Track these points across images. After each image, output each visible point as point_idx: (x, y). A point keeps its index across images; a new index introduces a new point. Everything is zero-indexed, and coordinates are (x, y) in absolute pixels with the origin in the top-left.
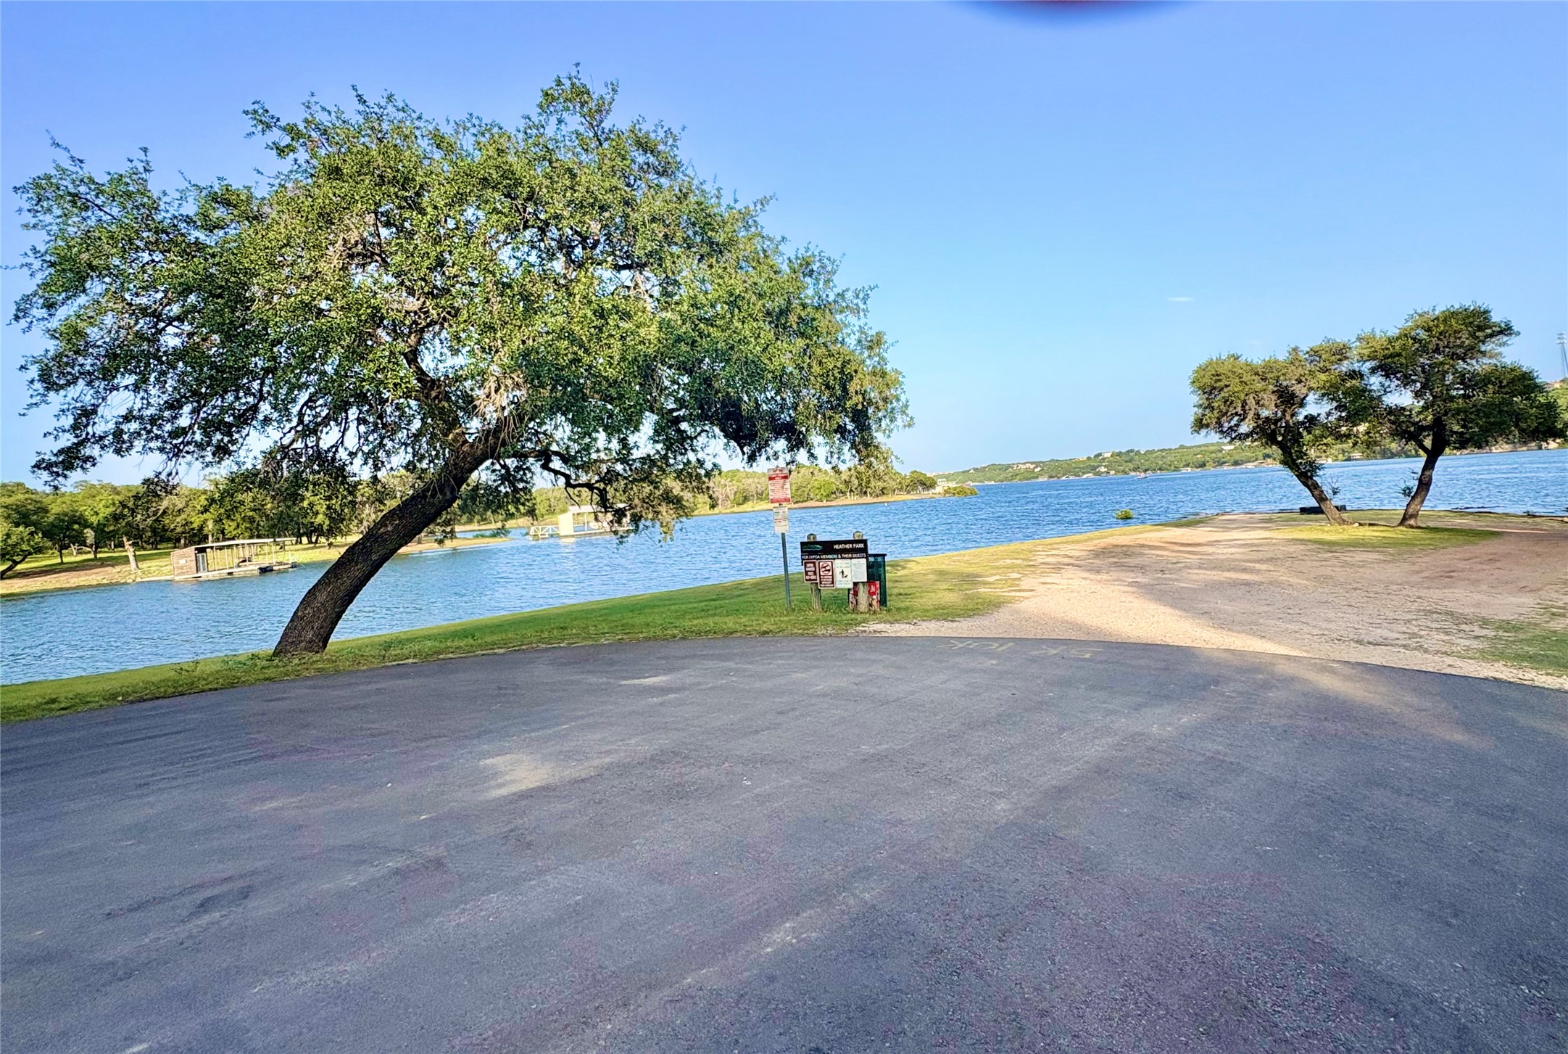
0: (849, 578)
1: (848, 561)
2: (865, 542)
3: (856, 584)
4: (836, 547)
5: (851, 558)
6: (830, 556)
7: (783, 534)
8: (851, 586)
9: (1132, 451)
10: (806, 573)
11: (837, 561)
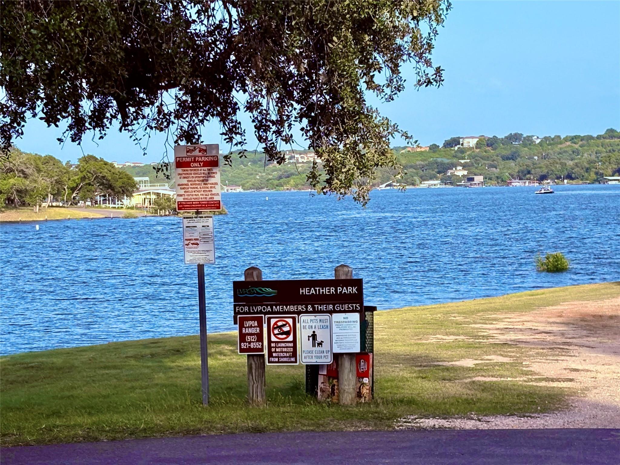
0: (326, 346)
1: (326, 317)
2: (358, 283)
3: (337, 357)
4: (304, 291)
5: (331, 312)
6: (292, 308)
7: (201, 268)
8: (328, 360)
9: (515, 137)
10: (243, 337)
11: (304, 318)
